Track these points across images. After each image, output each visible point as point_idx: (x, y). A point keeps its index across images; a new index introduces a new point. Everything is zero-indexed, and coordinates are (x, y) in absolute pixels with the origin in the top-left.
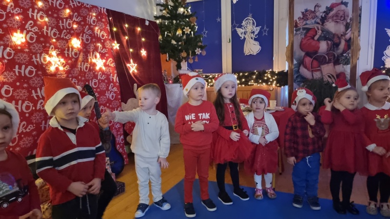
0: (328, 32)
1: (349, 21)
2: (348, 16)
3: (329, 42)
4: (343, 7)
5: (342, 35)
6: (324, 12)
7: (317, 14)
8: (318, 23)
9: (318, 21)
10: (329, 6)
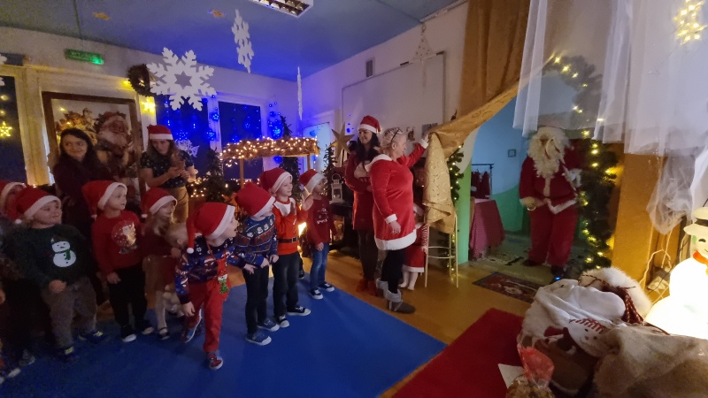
0: (106, 141)
1: (129, 133)
2: (128, 129)
3: (110, 153)
4: (120, 118)
5: (124, 147)
6: (97, 119)
7: (89, 120)
8: (90, 130)
9: (91, 128)
10: (102, 114)
